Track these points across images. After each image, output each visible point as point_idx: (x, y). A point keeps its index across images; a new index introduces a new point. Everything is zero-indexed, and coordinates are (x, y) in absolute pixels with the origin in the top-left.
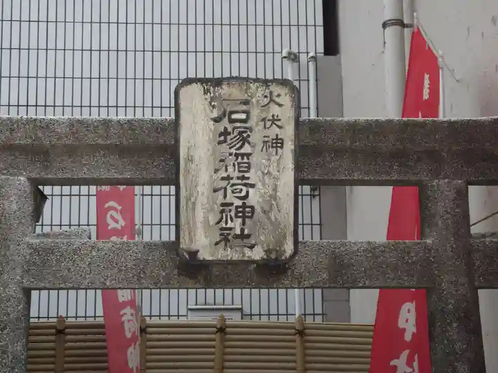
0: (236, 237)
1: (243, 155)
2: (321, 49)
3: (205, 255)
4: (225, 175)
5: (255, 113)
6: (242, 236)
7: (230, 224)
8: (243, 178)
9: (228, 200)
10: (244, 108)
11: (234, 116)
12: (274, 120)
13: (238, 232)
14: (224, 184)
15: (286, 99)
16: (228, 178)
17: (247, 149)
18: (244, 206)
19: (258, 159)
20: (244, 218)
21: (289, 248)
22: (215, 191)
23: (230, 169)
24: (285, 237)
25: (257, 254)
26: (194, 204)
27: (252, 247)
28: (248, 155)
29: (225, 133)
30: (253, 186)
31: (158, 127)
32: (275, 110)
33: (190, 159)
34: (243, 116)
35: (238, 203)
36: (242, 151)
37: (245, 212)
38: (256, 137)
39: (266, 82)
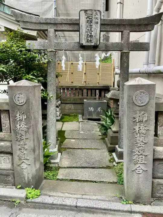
0: (90, 41)
1: (91, 25)
2: (105, 10)
3: (84, 44)
4: (88, 29)
5: (93, 17)
6: (91, 41)
7: (88, 39)
8: (91, 30)
9: (88, 34)
10: (91, 16)
11: (90, 17)
12: (97, 18)
13: (90, 40)
14: (87, 31)
15: (99, 14)
16: (88, 30)
17: (92, 24)
18: (91, 35)
19: (94, 26)
20: (91, 37)
21: (98, 43)
22: (86, 32)
23: (89, 28)
24: (98, 41)
25: (93, 44)
26: (82, 35)
27: (92, 43)
28: (92, 25)
29: (88, 21)
30: (93, 31)
31: (76, 20)
32: (97, 16)
33: (82, 26)
34: (91, 17)
35: (90, 34)
36: (91, 24)
37: (91, 36)
38: (93, 22)
39: (95, 11)
